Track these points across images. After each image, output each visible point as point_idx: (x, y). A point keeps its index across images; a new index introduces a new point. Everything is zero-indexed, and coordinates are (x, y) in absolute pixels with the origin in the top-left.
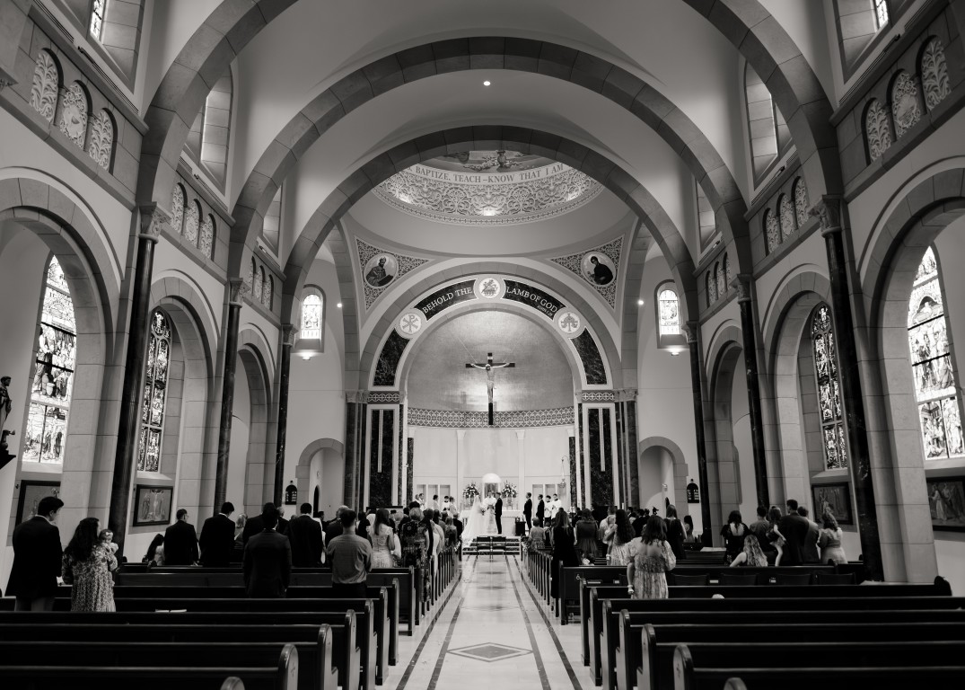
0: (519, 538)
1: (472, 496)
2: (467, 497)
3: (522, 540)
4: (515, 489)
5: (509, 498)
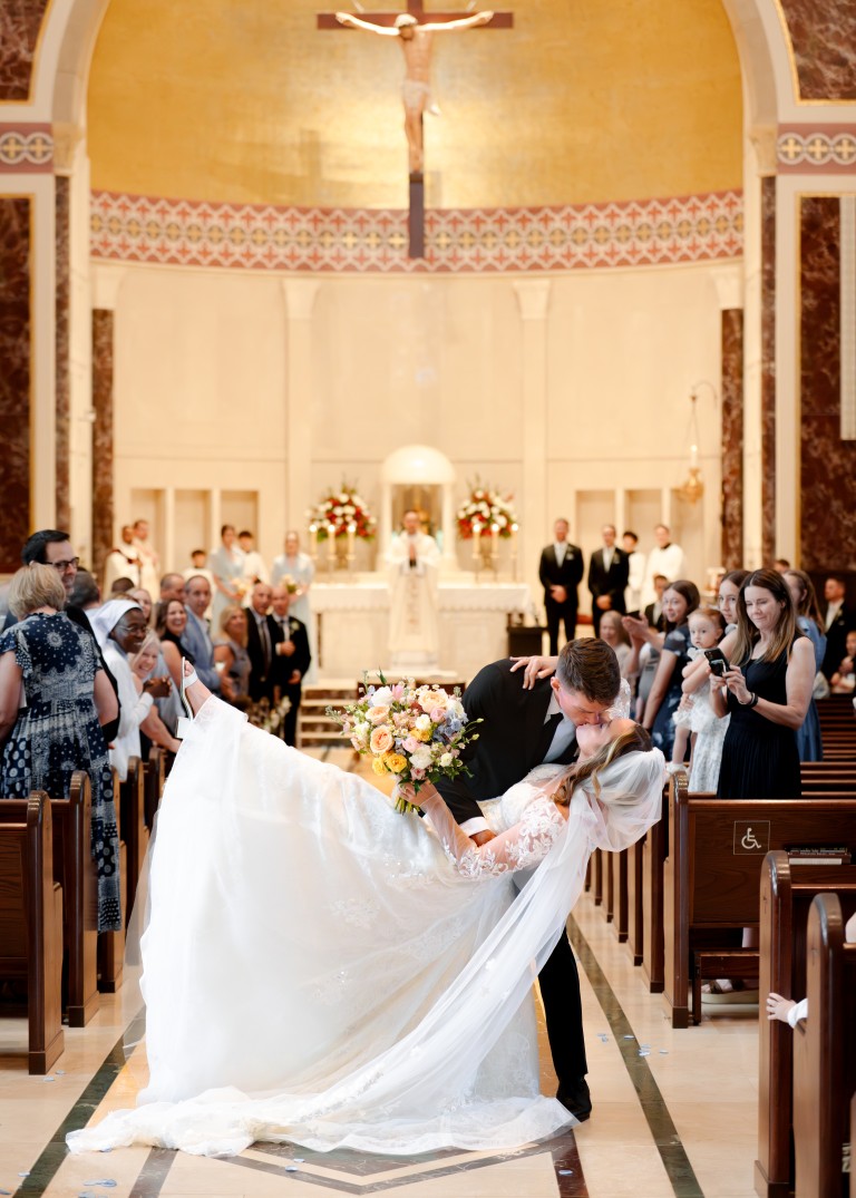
1: (342, 531)
4: (508, 507)
5: (485, 540)
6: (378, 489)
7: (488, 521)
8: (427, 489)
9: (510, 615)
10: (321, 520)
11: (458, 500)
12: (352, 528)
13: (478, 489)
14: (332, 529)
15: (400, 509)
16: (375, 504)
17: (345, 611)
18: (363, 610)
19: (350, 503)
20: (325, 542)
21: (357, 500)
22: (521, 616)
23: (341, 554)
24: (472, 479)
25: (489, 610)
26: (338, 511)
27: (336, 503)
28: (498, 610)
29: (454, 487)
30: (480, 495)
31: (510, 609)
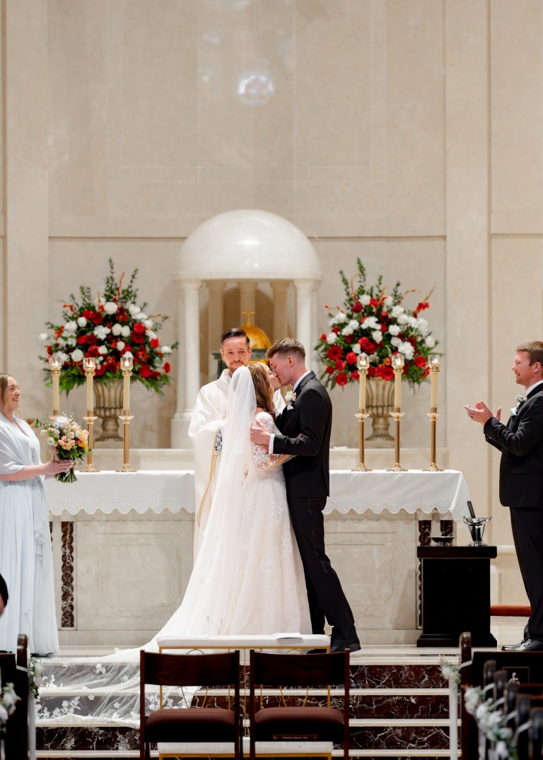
0: (449, 660)
1: (109, 371)
2: (73, 375)
3: (470, 677)
4: (420, 324)
5: (378, 384)
6: (175, 290)
7: (381, 350)
8: (267, 290)
9: (425, 526)
10: (69, 350)
11: (324, 309)
12: (127, 363)
13: (362, 292)
14: (91, 365)
15: (217, 328)
16: (169, 318)
17: (117, 518)
18: (149, 516)
19: (122, 316)
20: (76, 390)
21: (135, 311)
22: (447, 526)
23: (107, 414)
24: (352, 273)
25: (386, 516)
26: (101, 332)
27: (96, 317)
28: (403, 515)
29: (317, 284)
30: (365, 300)
31: (426, 514)
